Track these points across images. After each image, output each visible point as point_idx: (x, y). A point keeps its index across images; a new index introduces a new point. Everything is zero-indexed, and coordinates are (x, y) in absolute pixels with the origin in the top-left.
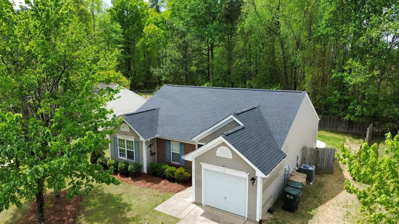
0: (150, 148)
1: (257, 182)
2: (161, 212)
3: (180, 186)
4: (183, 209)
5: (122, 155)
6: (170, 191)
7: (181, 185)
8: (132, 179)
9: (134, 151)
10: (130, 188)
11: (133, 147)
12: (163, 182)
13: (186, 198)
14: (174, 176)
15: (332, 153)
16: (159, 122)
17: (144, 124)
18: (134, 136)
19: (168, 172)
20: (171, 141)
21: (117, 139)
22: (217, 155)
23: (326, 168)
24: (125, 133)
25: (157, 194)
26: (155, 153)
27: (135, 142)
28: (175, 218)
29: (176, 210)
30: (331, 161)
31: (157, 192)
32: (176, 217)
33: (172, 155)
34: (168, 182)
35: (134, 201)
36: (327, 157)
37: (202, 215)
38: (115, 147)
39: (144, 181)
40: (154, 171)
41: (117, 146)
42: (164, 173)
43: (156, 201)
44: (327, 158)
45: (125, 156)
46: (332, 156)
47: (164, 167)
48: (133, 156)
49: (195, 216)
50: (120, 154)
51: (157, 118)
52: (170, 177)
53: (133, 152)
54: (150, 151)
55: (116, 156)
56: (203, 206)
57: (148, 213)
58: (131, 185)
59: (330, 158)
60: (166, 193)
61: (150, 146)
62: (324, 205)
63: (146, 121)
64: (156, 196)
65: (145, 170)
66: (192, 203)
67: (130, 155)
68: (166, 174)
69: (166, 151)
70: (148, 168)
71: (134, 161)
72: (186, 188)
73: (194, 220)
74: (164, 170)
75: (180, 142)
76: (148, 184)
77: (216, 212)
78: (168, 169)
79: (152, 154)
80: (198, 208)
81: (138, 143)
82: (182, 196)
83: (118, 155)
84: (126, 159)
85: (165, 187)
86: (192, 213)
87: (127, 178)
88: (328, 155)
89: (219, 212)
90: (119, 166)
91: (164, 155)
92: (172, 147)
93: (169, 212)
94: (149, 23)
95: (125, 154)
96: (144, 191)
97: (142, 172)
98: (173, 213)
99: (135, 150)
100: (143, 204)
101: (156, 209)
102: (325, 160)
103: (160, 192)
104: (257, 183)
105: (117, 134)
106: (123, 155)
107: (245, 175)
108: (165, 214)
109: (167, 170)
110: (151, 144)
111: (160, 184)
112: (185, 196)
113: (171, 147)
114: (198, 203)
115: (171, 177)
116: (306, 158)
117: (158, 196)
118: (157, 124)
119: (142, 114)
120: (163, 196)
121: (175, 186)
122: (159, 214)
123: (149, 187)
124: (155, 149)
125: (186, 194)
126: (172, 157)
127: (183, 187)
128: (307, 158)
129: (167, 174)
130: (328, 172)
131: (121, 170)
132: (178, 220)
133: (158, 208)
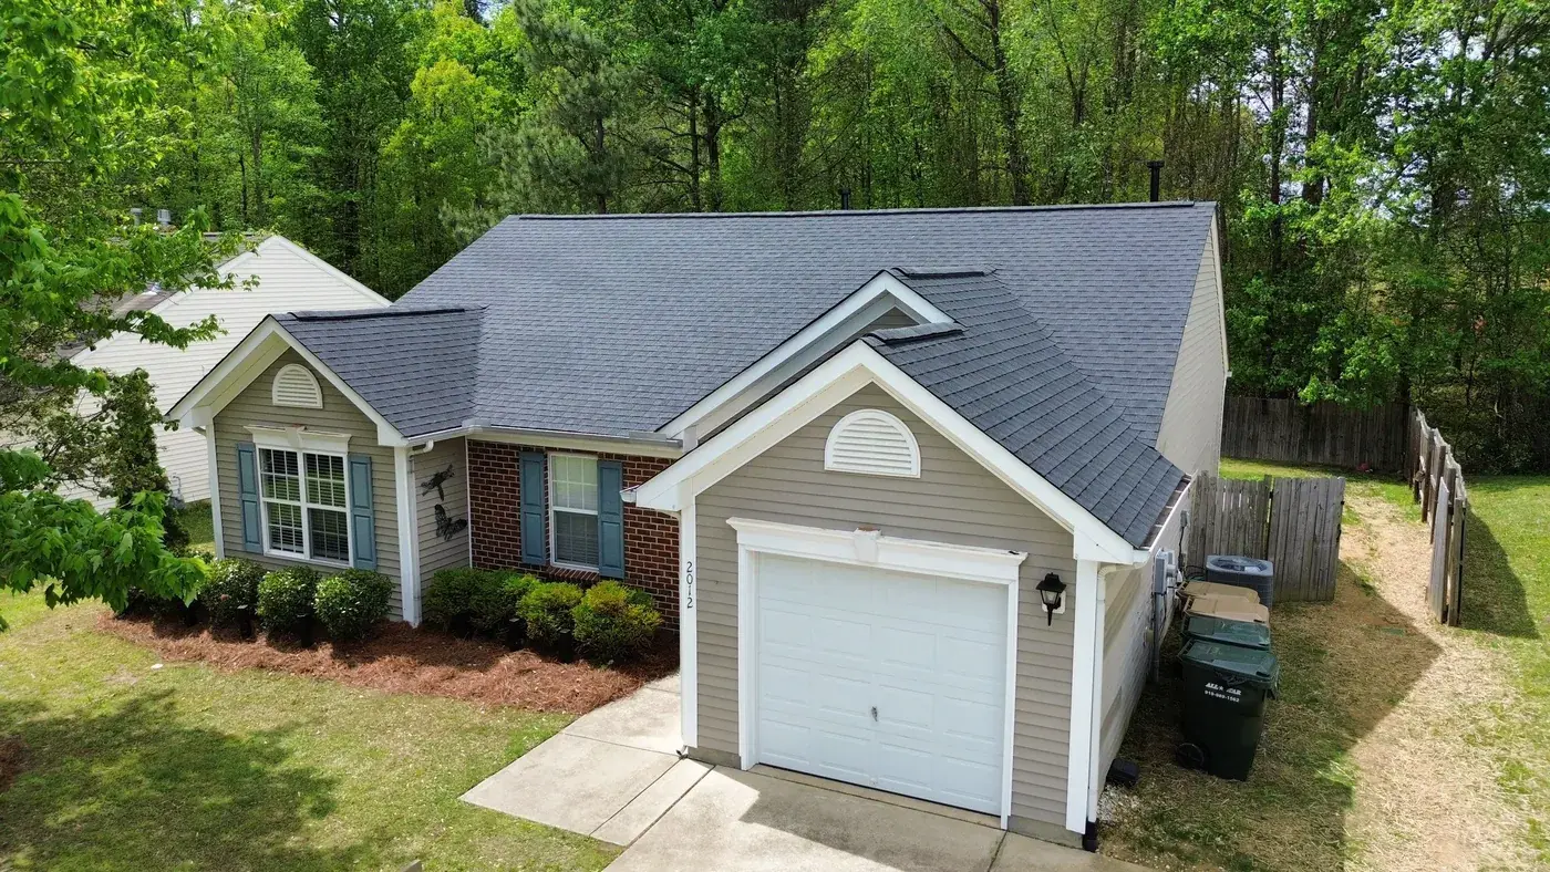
0: (434, 493)
1: (1072, 598)
2: (501, 815)
3: (604, 677)
4: (632, 791)
5: (285, 536)
6: (547, 707)
7: (609, 672)
8: (334, 656)
9: (347, 510)
10: (323, 701)
11: (340, 489)
12: (507, 661)
13: (641, 732)
14: (572, 629)
15: (1331, 502)
16: (483, 367)
17: (402, 370)
18: (344, 429)
19: (536, 608)
20: (551, 454)
21: (252, 452)
22: (830, 464)
23: (1305, 576)
24: (297, 418)
25: (477, 721)
26: (465, 523)
27: (351, 463)
28: (587, 842)
29: (590, 796)
30: (1327, 538)
31: (476, 713)
32: (594, 835)
33: (558, 529)
34: (535, 661)
35: (339, 762)
36: (1311, 520)
37: (748, 818)
38: (247, 497)
39: (402, 659)
40: (458, 610)
41: (255, 493)
42: (512, 614)
43: (472, 759)
44: (1311, 528)
45: (300, 543)
46: (1329, 516)
47: (513, 583)
48: (344, 542)
49: (708, 822)
50: (274, 538)
51: (472, 348)
52: (549, 632)
53: (343, 515)
54: (438, 507)
55: (251, 548)
56: (744, 767)
57: (424, 824)
58: (328, 686)
59: (1323, 526)
60: (528, 715)
61: (437, 481)
62: (1371, 738)
63: (412, 354)
64: (468, 731)
65: (410, 612)
66: (682, 757)
67: (329, 538)
68: (522, 621)
69: (524, 508)
70: (427, 599)
71: (351, 563)
72: (636, 685)
73: (705, 846)
74: (515, 599)
75: (600, 455)
76: (429, 673)
77: (821, 796)
78: (536, 593)
79: (447, 526)
80: (718, 780)
81: (371, 461)
82: (618, 725)
83: (259, 542)
84: (304, 556)
85: (523, 685)
86: (684, 808)
87: (306, 654)
88: (1312, 511)
89: (843, 799)
90: (265, 588)
91: (514, 530)
92: (555, 484)
93: (548, 811)
94: (435, 59)
95: (299, 534)
96: (403, 710)
97: (393, 619)
98: (575, 814)
99: (354, 505)
100: (394, 775)
101: (470, 797)
102: (1300, 532)
103: (495, 711)
104: (1071, 609)
105: (250, 427)
106: (288, 541)
107: (1001, 567)
108: (527, 826)
109: (531, 599)
110: (441, 470)
111: (494, 673)
112: (633, 725)
113: (550, 485)
114: (715, 754)
115: (553, 631)
116: (1208, 531)
117: (482, 730)
118: (472, 375)
119: (391, 321)
120: (509, 733)
121: (579, 677)
122: (488, 825)
123: (430, 689)
124: (461, 502)
125: (641, 714)
126: (558, 539)
127: (621, 680)
128: (1217, 531)
129: (531, 615)
130: (1313, 595)
131: (275, 609)
132: (608, 853)
133: (488, 795)
